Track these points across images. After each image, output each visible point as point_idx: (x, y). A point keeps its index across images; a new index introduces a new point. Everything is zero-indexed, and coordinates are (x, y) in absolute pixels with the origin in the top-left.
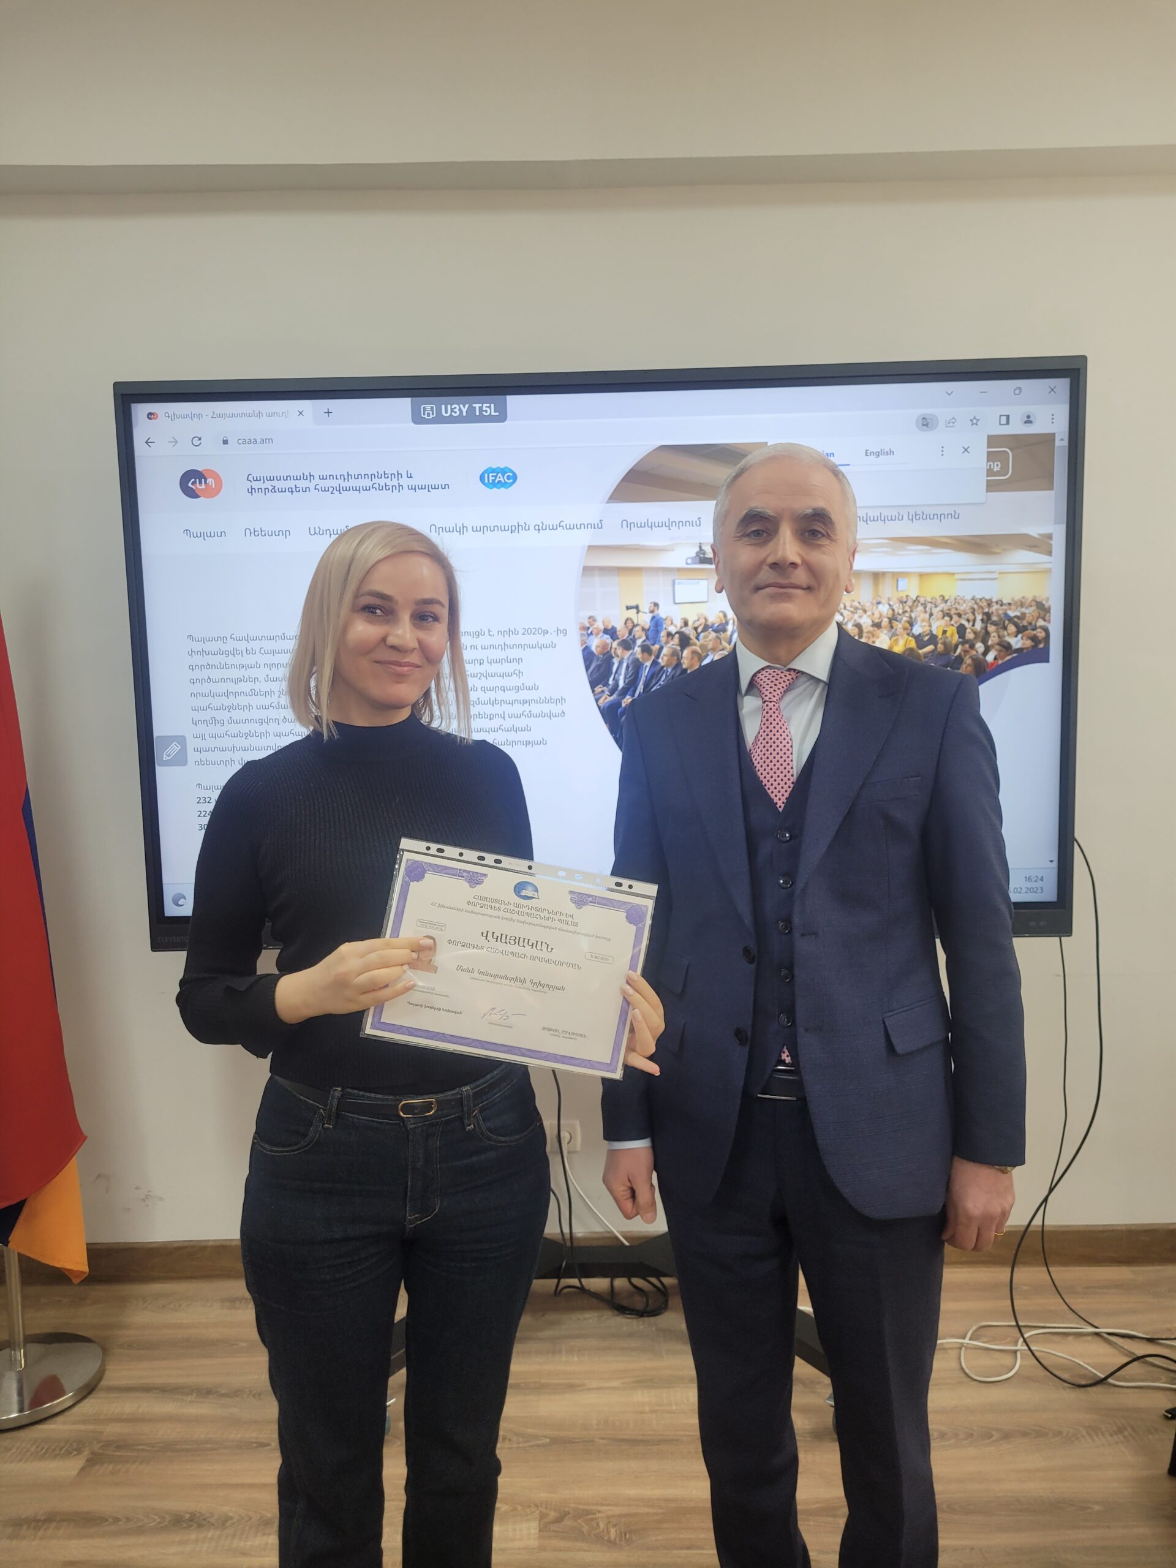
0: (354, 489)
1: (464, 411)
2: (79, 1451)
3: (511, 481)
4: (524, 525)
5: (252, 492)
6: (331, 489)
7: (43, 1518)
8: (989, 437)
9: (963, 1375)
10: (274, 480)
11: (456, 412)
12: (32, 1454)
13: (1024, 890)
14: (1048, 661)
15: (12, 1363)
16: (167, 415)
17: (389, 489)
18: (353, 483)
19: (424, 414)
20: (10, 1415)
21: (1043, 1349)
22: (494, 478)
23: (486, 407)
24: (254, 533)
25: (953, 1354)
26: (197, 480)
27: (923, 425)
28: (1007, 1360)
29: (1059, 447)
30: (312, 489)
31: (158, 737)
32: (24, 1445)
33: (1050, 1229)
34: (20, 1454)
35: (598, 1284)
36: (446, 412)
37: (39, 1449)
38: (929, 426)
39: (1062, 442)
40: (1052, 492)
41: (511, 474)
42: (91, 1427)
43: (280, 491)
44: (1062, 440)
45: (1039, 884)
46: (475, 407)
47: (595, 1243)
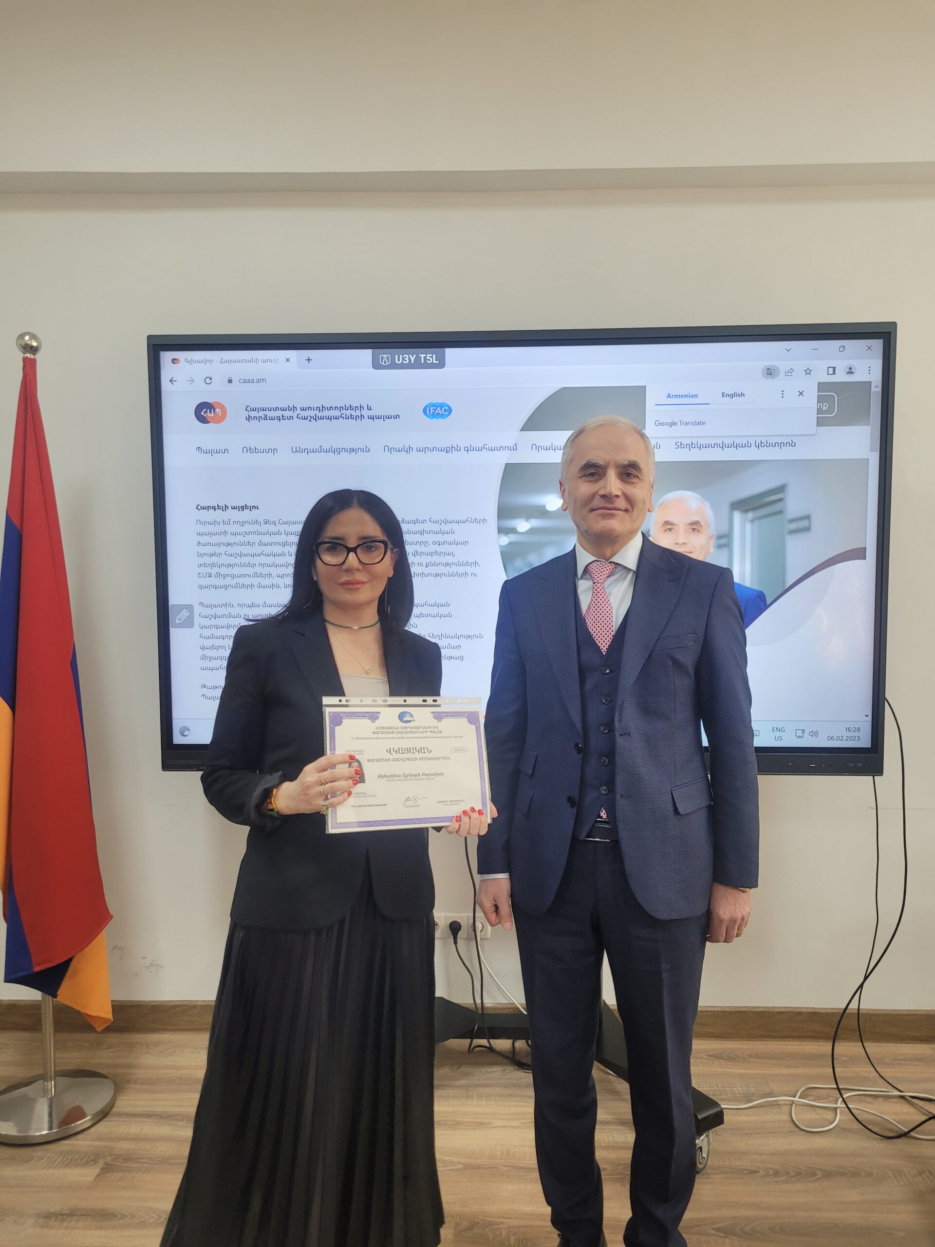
0: (327, 418)
1: (413, 359)
2: (95, 1161)
3: (447, 413)
4: (456, 447)
5: (249, 419)
6: (309, 418)
7: (67, 1212)
8: (819, 383)
9: (792, 1125)
10: (266, 410)
11: (406, 361)
12: (59, 1163)
13: (845, 738)
14: (865, 559)
15: (45, 1091)
16: (186, 360)
17: (353, 418)
18: (326, 413)
19: (382, 362)
20: (41, 1132)
21: (858, 1107)
22: (434, 411)
23: (430, 357)
24: (250, 450)
25: (786, 1109)
26: (208, 410)
27: (768, 374)
28: (829, 1115)
29: (873, 392)
30: (295, 417)
31: (172, 605)
32: (53, 1155)
33: (865, 1012)
34: (50, 1162)
35: (502, 1044)
36: (399, 361)
37: (65, 1158)
38: (772, 375)
39: (877, 388)
40: (869, 427)
41: (447, 408)
42: (105, 1144)
43: (271, 418)
44: (876, 386)
45: (856, 734)
46: (421, 357)
47: (500, 1012)
